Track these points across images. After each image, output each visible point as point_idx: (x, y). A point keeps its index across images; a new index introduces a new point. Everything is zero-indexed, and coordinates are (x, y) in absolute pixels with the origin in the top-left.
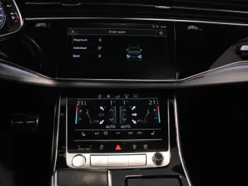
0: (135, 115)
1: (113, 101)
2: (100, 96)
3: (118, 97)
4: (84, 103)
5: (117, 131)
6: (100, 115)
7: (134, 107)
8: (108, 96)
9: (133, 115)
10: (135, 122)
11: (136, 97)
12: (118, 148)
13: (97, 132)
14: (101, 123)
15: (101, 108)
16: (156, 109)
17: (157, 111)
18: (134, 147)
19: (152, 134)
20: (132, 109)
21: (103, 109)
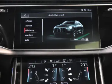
0: (71, 74)
1: (54, 64)
2: (45, 61)
3: (58, 61)
4: (33, 66)
6: (46, 75)
7: (70, 69)
8: (51, 61)
9: (69, 74)
10: (71, 80)
11: (71, 61)
14: (46, 81)
15: (46, 70)
16: (86, 69)
17: (86, 71)
20: (69, 70)
21: (48, 71)
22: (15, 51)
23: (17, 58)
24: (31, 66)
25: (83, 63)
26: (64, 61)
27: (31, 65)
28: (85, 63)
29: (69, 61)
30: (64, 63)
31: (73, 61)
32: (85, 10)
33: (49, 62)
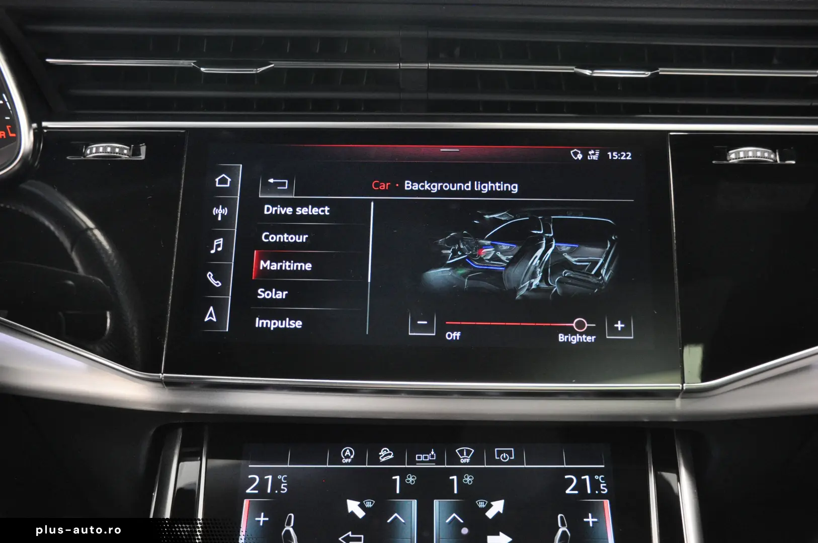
22: (168, 384)
23: (180, 431)
24: (263, 483)
25: (578, 473)
26: (465, 459)
27: (262, 473)
28: (592, 473)
29: (492, 461)
30: (460, 473)
31: (518, 460)
32: (594, 155)
33: (375, 459)
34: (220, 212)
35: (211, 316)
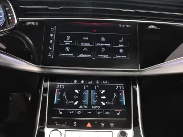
0: (104, 97)
1: (86, 85)
2: (75, 81)
3: (90, 83)
4: (62, 87)
5: (89, 111)
6: (75, 97)
7: (103, 91)
9: (102, 97)
10: (104, 104)
11: (105, 82)
12: (89, 125)
13: (72, 111)
14: (76, 103)
15: (76, 91)
16: (122, 92)
17: (122, 95)
18: (103, 124)
19: (118, 114)
20: (102, 93)
21: (78, 92)
22: (42, 68)
23: (44, 77)
26: (97, 83)
27: (59, 85)
28: (121, 86)
29: (102, 83)
30: (97, 85)
31: (107, 83)
32: (123, 26)
33: (81, 82)
34: (52, 35)
35: (50, 55)
